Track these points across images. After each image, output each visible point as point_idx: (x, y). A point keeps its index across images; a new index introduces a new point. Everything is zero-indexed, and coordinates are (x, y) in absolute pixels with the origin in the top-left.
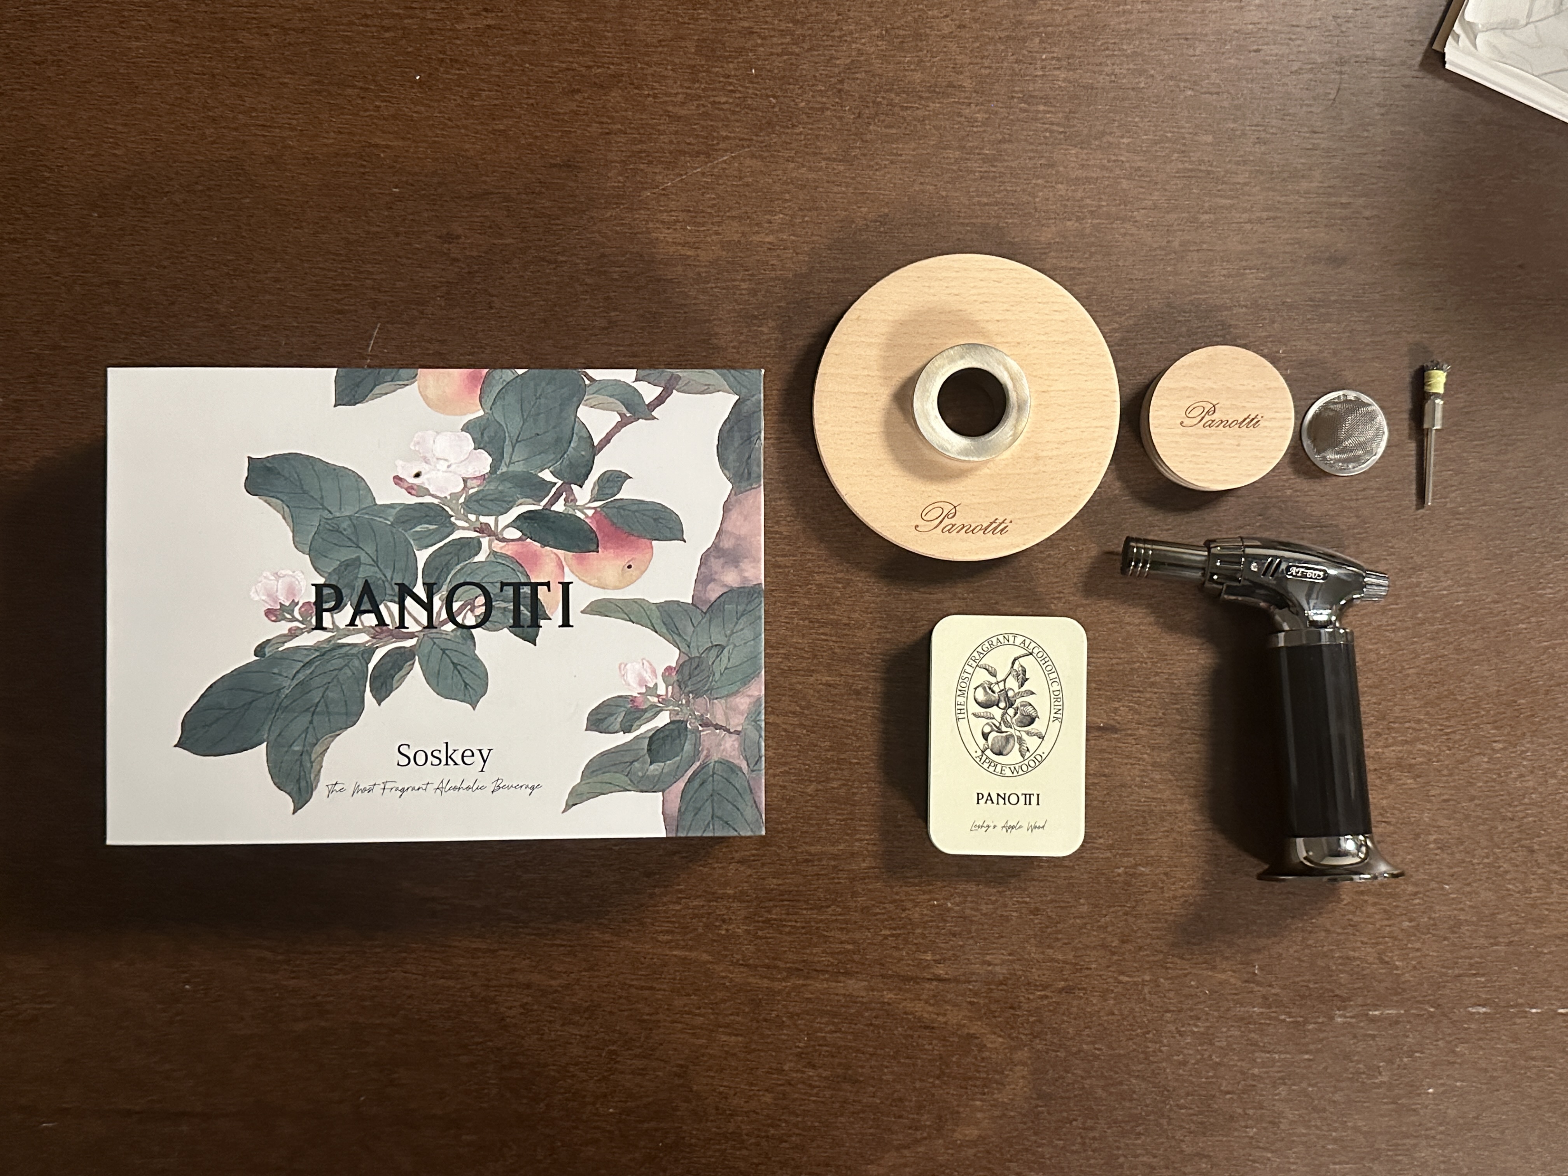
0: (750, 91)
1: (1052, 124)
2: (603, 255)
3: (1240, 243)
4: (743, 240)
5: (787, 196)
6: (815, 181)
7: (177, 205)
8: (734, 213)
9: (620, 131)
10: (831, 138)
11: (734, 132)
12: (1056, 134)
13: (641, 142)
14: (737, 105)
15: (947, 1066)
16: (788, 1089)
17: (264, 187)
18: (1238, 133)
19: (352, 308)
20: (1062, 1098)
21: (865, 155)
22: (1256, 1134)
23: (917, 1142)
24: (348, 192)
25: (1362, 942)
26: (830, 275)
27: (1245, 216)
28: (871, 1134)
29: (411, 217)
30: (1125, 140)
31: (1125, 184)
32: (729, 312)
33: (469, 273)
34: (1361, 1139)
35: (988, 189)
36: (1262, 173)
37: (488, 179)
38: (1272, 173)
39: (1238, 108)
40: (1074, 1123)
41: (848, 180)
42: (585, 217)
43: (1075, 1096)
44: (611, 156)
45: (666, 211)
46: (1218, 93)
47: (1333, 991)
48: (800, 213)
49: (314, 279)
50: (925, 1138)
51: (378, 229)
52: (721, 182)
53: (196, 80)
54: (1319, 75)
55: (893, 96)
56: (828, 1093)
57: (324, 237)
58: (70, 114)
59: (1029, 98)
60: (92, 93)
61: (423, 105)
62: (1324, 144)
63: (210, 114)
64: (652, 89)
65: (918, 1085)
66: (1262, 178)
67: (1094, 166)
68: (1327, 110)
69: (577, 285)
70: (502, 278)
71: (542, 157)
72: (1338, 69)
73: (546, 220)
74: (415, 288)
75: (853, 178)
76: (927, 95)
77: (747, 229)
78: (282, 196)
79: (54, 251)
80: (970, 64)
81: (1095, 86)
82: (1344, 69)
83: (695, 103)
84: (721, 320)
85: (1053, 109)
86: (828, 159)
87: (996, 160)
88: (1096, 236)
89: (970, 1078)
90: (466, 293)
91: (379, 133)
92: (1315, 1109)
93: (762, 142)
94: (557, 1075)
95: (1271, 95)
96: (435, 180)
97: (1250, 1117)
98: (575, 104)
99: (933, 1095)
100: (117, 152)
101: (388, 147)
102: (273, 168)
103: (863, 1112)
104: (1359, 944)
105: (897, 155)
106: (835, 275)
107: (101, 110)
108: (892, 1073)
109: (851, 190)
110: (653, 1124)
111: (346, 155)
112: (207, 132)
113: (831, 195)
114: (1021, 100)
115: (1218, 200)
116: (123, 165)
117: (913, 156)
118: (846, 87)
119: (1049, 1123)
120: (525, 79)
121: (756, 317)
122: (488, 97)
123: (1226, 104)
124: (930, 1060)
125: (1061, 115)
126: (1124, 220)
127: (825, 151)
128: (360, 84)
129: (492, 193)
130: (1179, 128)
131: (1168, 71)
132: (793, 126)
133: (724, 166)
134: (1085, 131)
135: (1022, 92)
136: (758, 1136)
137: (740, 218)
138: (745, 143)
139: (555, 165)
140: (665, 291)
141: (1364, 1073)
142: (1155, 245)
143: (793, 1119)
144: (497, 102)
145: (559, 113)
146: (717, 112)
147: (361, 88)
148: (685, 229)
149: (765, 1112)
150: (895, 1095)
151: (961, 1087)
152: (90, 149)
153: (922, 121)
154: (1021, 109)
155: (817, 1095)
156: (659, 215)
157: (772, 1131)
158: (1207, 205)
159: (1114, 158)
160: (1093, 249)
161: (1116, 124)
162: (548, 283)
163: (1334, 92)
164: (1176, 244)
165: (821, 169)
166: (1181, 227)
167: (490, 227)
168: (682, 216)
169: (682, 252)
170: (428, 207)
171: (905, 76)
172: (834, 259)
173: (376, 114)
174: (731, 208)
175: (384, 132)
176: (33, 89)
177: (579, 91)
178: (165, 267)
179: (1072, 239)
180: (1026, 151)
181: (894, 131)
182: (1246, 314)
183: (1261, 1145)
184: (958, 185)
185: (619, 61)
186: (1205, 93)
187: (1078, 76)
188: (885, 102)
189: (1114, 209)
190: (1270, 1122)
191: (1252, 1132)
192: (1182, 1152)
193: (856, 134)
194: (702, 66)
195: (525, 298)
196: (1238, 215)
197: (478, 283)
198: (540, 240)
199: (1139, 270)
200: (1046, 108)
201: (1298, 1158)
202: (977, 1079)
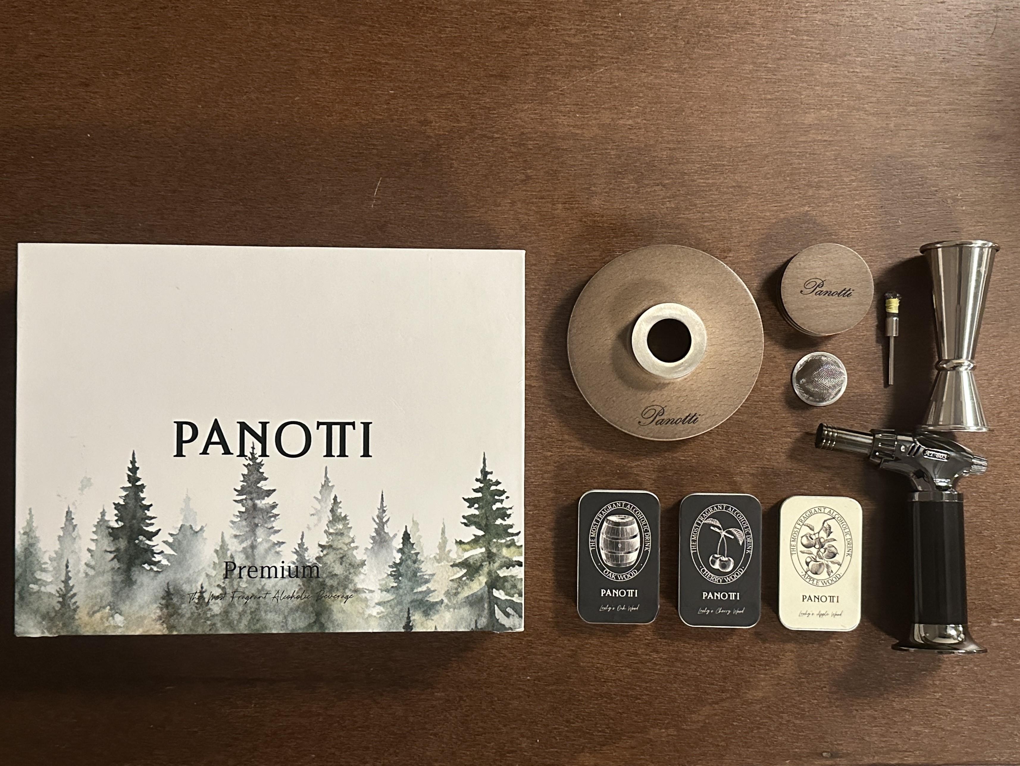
0: (618, 27)
1: (812, 48)
2: (523, 133)
3: (933, 125)
4: (612, 123)
5: (641, 95)
6: (659, 84)
7: (252, 100)
8: (606, 106)
9: (534, 53)
10: (669, 57)
11: (607, 53)
12: (814, 55)
13: (548, 60)
14: (609, 36)
15: (742, 652)
16: (640, 665)
17: (309, 89)
18: (931, 55)
19: (365, 167)
20: (816, 673)
21: (690, 68)
22: (941, 696)
23: (722, 700)
24: (361, 93)
25: (1010, 575)
26: (668, 146)
27: (936, 108)
28: (694, 695)
29: (401, 109)
30: (859, 59)
31: (859, 87)
32: (603, 169)
33: (437, 145)
34: (1008, 700)
35: (771, 90)
36: (946, 81)
37: (450, 85)
38: (953, 80)
39: (931, 39)
40: (824, 689)
41: (680, 84)
42: (511, 109)
43: (825, 672)
44: (529, 69)
45: (563, 105)
46: (918, 29)
47: (990, 606)
48: (649, 106)
49: (340, 149)
50: (728, 698)
51: (380, 117)
52: (598, 85)
53: (264, 19)
54: (983, 18)
55: (709, 30)
56: (666, 668)
57: (346, 122)
58: (183, 41)
59: (796, 32)
60: (197, 28)
61: (409, 36)
62: (987, 63)
63: (274, 42)
64: (555, 26)
65: (723, 664)
66: (946, 83)
67: (840, 75)
68: (987, 40)
69: (506, 153)
70: (458, 148)
71: (485, 70)
72: (995, 14)
73: (487, 110)
74: (403, 155)
75: (684, 83)
76: (732, 29)
77: (615, 116)
78: (320, 95)
79: (173, 129)
80: (760, 9)
81: (839, 24)
82: (1000, 14)
83: (583, 35)
84: (597, 175)
85: (812, 39)
86: (667, 70)
87: (776, 71)
88: (840, 120)
89: (757, 660)
90: (436, 158)
91: (381, 55)
92: (978, 681)
93: (625, 60)
94: (494, 655)
95: (952, 31)
96: (417, 86)
97: (937, 686)
98: (505, 36)
99: (733, 671)
100: (213, 66)
101: (387, 64)
102: (314, 77)
103: (688, 680)
104: (1008, 576)
105: (712, 68)
106: (672, 146)
107: (203, 39)
108: (707, 656)
109: (682, 90)
110: (554, 687)
111: (360, 69)
112: (272, 53)
113: (670, 94)
114: (793, 33)
115: (917, 97)
116: (217, 74)
117: (723, 68)
118: (679, 24)
119: (808, 689)
120: (474, 20)
121: (620, 173)
122: (451, 31)
123: (923, 36)
124: (731, 649)
125: (818, 42)
126: (858, 110)
127: (666, 65)
128: (370, 23)
129: (453, 94)
130: (893, 51)
131: (886, 15)
132: (646, 49)
133: (601, 75)
134: (833, 53)
135: (792, 27)
136: (622, 695)
137: (610, 109)
138: (614, 60)
139: (492, 76)
140: (562, 157)
141: (1009, 658)
142: (879, 126)
143: (644, 685)
144: (456, 35)
145: (495, 42)
146: (596, 40)
147: (370, 26)
148: (575, 117)
149: (626, 680)
150: (709, 670)
151: (751, 666)
152: (196, 64)
153: (728, 46)
154: (792, 38)
155: (659, 670)
156: (558, 108)
157: (631, 692)
158: (911, 101)
159: (852, 70)
160: (839, 128)
161: (853, 48)
162: (488, 152)
163: (992, 29)
164: (892, 125)
165: (663, 77)
166: (895, 115)
167: (451, 116)
168: (573, 108)
169: (573, 131)
170: (412, 102)
171: (717, 17)
172: (671, 135)
173: (379, 42)
174: (604, 103)
175: (383, 54)
176: (159, 25)
177: (508, 27)
178: (245, 141)
179: (825, 122)
180: (796, 65)
181: (710, 52)
182: (936, 171)
183: (944, 704)
184: (751, 87)
185: (533, 8)
186: (910, 29)
187: (828, 18)
188: (704, 34)
189: (852, 102)
190: (950, 689)
191: (938, 695)
192: (893, 708)
193: (685, 54)
194: (587, 11)
195: (473, 161)
196: (931, 108)
197: (444, 152)
198: (483, 124)
199: (868, 142)
200: (808, 38)
201: (968, 712)
202: (762, 660)
